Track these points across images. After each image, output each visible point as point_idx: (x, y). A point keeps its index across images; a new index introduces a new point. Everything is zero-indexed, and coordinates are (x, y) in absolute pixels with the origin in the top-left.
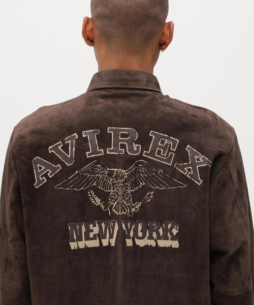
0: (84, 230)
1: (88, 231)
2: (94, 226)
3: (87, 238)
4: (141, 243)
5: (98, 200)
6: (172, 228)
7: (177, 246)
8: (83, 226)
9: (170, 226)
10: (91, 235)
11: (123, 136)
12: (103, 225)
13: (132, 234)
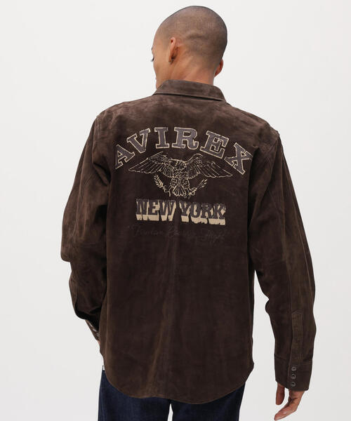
0: (148, 206)
1: (152, 207)
2: (157, 204)
3: (150, 213)
4: (196, 220)
5: (161, 184)
6: (220, 209)
7: (224, 224)
8: (148, 203)
9: (219, 207)
10: (154, 211)
11: (186, 134)
12: (164, 204)
13: (188, 212)
